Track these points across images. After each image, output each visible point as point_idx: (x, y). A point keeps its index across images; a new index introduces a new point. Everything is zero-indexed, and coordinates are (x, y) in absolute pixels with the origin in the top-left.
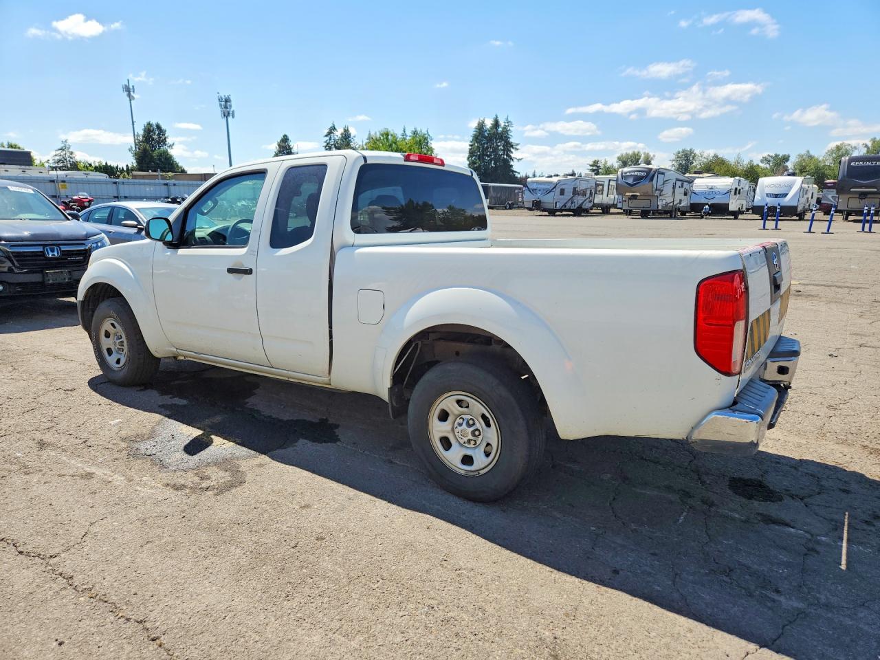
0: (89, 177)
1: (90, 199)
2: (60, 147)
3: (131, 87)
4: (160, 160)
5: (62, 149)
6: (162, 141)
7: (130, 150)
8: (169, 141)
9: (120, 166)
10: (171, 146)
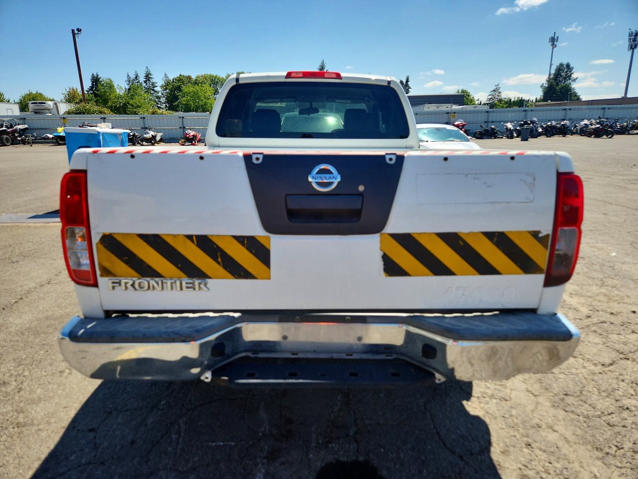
0: (477, 109)
1: (464, 123)
2: (493, 90)
3: (556, 38)
4: (561, 92)
5: (494, 91)
6: (568, 77)
7: (542, 86)
8: (574, 76)
9: (531, 99)
10: (575, 80)
